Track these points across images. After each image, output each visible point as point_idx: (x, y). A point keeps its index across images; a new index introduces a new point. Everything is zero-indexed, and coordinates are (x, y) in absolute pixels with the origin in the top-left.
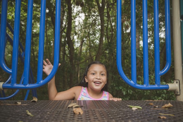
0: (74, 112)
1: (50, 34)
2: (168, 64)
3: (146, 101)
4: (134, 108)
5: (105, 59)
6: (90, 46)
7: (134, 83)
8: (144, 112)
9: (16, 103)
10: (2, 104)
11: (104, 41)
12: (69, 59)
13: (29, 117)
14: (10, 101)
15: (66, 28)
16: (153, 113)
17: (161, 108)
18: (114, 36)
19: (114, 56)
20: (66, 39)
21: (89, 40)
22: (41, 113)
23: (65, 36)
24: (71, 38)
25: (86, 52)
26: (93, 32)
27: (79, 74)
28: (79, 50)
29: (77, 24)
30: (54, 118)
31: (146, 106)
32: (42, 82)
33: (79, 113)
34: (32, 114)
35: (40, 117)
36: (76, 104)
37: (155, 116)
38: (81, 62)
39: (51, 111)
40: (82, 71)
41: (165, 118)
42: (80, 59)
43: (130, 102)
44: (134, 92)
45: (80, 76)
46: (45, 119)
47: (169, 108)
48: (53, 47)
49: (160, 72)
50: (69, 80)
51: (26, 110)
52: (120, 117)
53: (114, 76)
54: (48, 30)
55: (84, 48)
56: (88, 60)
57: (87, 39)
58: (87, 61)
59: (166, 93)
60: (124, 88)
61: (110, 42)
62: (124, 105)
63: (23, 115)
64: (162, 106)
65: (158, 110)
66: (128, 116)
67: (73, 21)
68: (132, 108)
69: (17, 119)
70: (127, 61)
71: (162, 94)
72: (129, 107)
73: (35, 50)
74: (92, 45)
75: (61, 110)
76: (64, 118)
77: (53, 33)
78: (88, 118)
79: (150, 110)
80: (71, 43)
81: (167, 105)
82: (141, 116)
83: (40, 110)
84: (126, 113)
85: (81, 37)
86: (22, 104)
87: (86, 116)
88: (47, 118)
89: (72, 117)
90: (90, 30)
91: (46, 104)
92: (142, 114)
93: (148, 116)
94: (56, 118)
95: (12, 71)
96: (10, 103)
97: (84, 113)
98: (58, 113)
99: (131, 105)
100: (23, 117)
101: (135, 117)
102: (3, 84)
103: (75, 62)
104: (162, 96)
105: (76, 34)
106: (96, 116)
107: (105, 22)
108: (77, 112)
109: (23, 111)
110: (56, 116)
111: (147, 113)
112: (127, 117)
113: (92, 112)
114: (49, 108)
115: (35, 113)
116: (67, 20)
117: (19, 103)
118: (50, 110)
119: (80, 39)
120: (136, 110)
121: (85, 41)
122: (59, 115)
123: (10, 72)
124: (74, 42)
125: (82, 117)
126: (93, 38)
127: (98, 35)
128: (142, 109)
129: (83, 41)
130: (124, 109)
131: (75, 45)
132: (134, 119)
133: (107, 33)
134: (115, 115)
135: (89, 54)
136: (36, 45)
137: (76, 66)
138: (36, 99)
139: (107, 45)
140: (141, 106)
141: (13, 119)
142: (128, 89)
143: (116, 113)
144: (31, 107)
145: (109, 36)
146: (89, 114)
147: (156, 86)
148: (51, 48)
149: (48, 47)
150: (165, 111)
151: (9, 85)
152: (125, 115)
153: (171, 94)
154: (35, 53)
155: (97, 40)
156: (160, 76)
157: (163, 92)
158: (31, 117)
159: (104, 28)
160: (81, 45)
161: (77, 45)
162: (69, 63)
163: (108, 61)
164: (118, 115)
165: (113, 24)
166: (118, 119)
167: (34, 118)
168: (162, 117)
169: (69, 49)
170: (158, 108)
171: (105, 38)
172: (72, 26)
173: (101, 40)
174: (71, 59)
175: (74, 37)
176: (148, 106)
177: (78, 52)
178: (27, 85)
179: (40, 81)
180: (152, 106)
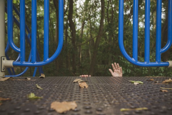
0: (80, 86)
1: (53, 17)
2: (170, 41)
3: (146, 78)
4: (136, 83)
5: (105, 40)
6: (91, 28)
7: (135, 60)
8: (146, 86)
9: (26, 79)
10: (13, 80)
11: (104, 23)
12: (71, 41)
13: (39, 90)
14: (20, 77)
15: (68, 11)
16: (154, 87)
17: (162, 83)
18: (114, 18)
19: (114, 37)
20: (68, 22)
21: (90, 22)
22: (49, 87)
23: (67, 19)
24: (72, 21)
25: (87, 34)
26: (94, 14)
27: (81, 55)
28: (81, 33)
29: (78, 6)
30: (62, 91)
31: (146, 82)
32: (48, 60)
33: (85, 87)
34: (41, 87)
35: (49, 90)
36: (80, 79)
37: (156, 89)
38: (83, 43)
39: (59, 85)
40: (84, 52)
41: (167, 91)
42: (81, 41)
43: (131, 78)
44: (133, 71)
45: (82, 57)
46: (54, 92)
47: (169, 83)
48: (56, 30)
49: (161, 49)
50: (72, 60)
51: (36, 84)
52: (123, 90)
53: (114, 56)
54: (51, 13)
55: (85, 30)
56: (89, 41)
57: (88, 21)
58: (88, 43)
59: (164, 72)
60: (124, 67)
61: (111, 23)
62: (126, 81)
63: (33, 88)
64: (163, 81)
65: (158, 85)
66: (130, 89)
67: (74, 4)
68: (133, 83)
69: (28, 92)
70: (126, 42)
71: (160, 72)
72: (131, 82)
73: (39, 33)
74: (93, 27)
75: (67, 84)
76: (71, 91)
77: (55, 16)
78: (93, 91)
79: (151, 84)
80: (72, 25)
81: (167, 81)
82: (143, 90)
83: (48, 84)
84: (128, 87)
85: (82, 20)
86: (31, 79)
87: (91, 90)
88: (55, 91)
89: (78, 90)
90: (91, 12)
91: (53, 80)
92: (143, 88)
93: (150, 90)
94: (63, 91)
95: (21, 50)
96: (21, 79)
97: (88, 87)
98: (65, 87)
99: (132, 80)
100: (34, 90)
101: (137, 90)
102: (13, 62)
103: (77, 44)
104: (159, 74)
105: (77, 16)
106: (101, 90)
107: (105, 4)
108: (82, 86)
109: (33, 85)
110: (63, 89)
111: (149, 88)
112: (130, 91)
113: (96, 86)
114: (56, 82)
115: (44, 87)
116: (69, 3)
117: (29, 79)
118: (57, 85)
119: (81, 22)
120: (138, 84)
121: (86, 24)
122: (66, 89)
123: (19, 51)
124: (76, 24)
125: (87, 90)
126: (94, 20)
127: (98, 17)
128: (143, 84)
129: (84, 24)
130: (126, 84)
131: (77, 28)
132: (136, 92)
133: (107, 15)
134: (118, 89)
135: (90, 36)
136: (40, 28)
137: (78, 47)
138: (43, 76)
139: (108, 27)
140: (142, 81)
141: (25, 91)
142: (127, 69)
143: (119, 87)
144: (39, 82)
145: (109, 18)
146: (93, 88)
147: (157, 63)
148: (54, 31)
149: (52, 29)
150: (166, 86)
151: (19, 63)
152: (127, 89)
153: (168, 73)
154: (40, 36)
155: (98, 22)
156: (161, 54)
157: (160, 71)
158: (41, 90)
159: (105, 10)
160: (83, 27)
161: (78, 27)
162: (72, 44)
163: (109, 42)
164: (121, 89)
165: (113, 6)
166: (121, 92)
167: (43, 91)
168: (163, 91)
169: (72, 31)
170: (159, 83)
171: (105, 21)
172: (74, 9)
173: (101, 22)
174: (73, 41)
175: (75, 19)
176: (149, 82)
177: (80, 34)
178: (34, 62)
179: (47, 59)
180: (152, 81)
